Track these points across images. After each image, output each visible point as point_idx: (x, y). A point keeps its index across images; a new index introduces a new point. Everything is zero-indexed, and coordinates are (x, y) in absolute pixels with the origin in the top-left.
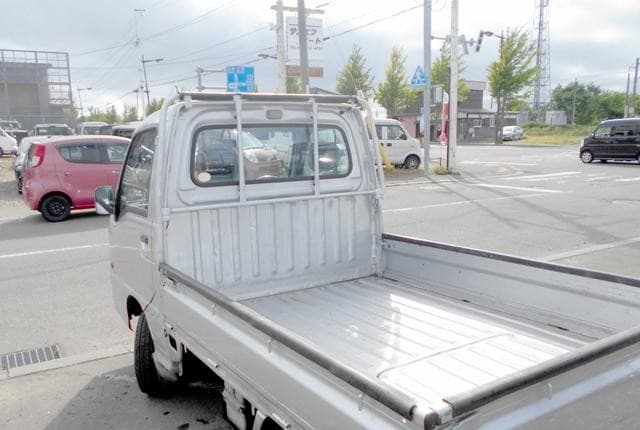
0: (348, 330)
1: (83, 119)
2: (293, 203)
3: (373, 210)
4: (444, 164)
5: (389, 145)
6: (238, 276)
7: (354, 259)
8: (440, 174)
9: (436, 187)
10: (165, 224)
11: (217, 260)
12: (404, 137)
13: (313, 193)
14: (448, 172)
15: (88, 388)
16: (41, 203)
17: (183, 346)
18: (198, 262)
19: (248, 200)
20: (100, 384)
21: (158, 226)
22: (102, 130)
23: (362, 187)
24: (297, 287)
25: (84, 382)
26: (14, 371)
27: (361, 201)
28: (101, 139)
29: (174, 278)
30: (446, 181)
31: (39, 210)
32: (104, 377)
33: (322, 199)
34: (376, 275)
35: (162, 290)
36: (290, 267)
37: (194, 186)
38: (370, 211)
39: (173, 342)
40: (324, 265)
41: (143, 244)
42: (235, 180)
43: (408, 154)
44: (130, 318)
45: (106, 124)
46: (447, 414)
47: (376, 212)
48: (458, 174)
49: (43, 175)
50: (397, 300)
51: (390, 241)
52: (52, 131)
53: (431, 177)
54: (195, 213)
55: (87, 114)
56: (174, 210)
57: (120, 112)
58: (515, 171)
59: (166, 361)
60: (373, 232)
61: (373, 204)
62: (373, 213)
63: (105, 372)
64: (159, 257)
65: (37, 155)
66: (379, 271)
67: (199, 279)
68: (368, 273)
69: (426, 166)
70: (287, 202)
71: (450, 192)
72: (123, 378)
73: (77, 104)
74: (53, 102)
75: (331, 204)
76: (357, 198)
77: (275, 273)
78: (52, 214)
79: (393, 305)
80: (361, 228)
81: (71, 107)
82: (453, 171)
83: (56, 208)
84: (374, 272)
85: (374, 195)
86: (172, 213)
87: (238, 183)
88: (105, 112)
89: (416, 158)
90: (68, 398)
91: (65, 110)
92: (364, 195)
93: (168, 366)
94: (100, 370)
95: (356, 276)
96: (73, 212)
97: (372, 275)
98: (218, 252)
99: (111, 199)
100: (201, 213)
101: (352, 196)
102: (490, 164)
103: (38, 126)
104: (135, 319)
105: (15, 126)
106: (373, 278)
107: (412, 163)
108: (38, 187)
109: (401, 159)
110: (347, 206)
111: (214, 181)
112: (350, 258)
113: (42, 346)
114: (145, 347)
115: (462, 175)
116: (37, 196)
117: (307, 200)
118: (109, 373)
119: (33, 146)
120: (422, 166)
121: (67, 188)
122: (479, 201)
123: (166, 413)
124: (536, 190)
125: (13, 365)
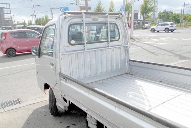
0: (127, 94)
1: (15, 25)
2: (101, 50)
3: (126, 51)
4: (130, 36)
6: (84, 76)
7: (120, 69)
10: (60, 59)
11: (77, 70)
13: (108, 47)
15: (33, 114)
16: (6, 51)
17: (70, 101)
18: (71, 70)
19: (87, 49)
20: (36, 112)
21: (57, 60)
22: (23, 28)
23: (123, 44)
24: (103, 78)
25: (30, 112)
27: (122, 49)
28: (24, 30)
31: (6, 53)
32: (37, 110)
33: (111, 48)
34: (127, 73)
35: (60, 82)
36: (101, 72)
37: (69, 45)
38: (125, 52)
39: (65, 100)
40: (111, 71)
41: (51, 66)
42: (83, 42)
44: (45, 90)
45: (24, 26)
47: (127, 52)
48: (134, 39)
49: (6, 42)
50: (139, 82)
54: (70, 55)
55: (16, 23)
56: (63, 54)
57: (27, 22)
58: (151, 38)
59: (62, 106)
60: (126, 59)
61: (126, 49)
62: (126, 53)
63: (37, 108)
64: (59, 71)
65: (4, 36)
66: (128, 72)
68: (124, 73)
70: (100, 50)
71: (133, 45)
72: (44, 110)
74: (6, 19)
75: (113, 50)
76: (121, 48)
77: (96, 74)
78: (10, 55)
79: (138, 84)
80: (123, 58)
81: (12, 21)
82: (133, 38)
83: (11, 53)
84: (126, 72)
85: (127, 47)
86: (63, 55)
87: (84, 44)
88: (22, 22)
90: (26, 118)
91: (10, 22)
92: (123, 47)
93: (63, 108)
95: (121, 74)
97: (126, 73)
98: (78, 68)
99: (36, 50)
100: (72, 55)
101: (120, 47)
103: (2, 27)
104: (48, 91)
106: (126, 74)
108: (5, 46)
111: (76, 43)
112: (119, 68)
113: (14, 99)
114: (53, 100)
115: (135, 39)
116: (5, 49)
117: (106, 49)
118: (39, 108)
119: (2, 33)
121: (14, 47)
123: (61, 122)
125: (5, 107)
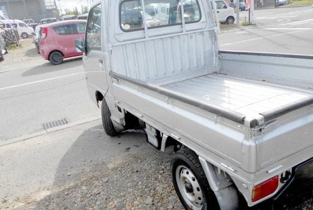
0: (204, 97)
1: (63, 15)
2: (172, 38)
3: (214, 39)
4: (248, 20)
5: (218, 12)
6: (147, 76)
7: (205, 65)
8: (245, 25)
9: (243, 32)
10: (110, 52)
11: (137, 68)
12: (225, 7)
13: (182, 32)
14: (250, 24)
15: (83, 135)
16: (49, 56)
17: (125, 110)
18: (127, 68)
19: (149, 37)
20: (88, 133)
21: (106, 53)
22: (72, 18)
23: (207, 27)
24: (177, 80)
25: (81, 132)
26: (49, 130)
27: (207, 35)
28: (73, 22)
29: (117, 78)
30: (249, 29)
31: (49, 60)
32: (89, 130)
33: (187, 34)
34: (216, 72)
35: (112, 86)
36: (173, 71)
37: (123, 32)
38: (212, 40)
39: (120, 110)
40: (189, 68)
41: (100, 64)
42: (142, 27)
43: (228, 16)
44: (98, 102)
45: (74, 16)
46: (262, 120)
47: (215, 40)
48: (255, 24)
49: (48, 42)
50: (228, 83)
51: (222, 54)
52: (48, 21)
53: (240, 27)
54: (124, 46)
55: (64, 13)
56: (113, 45)
58: (286, 20)
59: (117, 119)
60: (214, 50)
61: (213, 35)
62: (213, 41)
63: (89, 128)
64: (109, 69)
65: (44, 33)
66: (218, 70)
67: (129, 76)
68: (211, 72)
69: (238, 22)
70: (169, 37)
71: (251, 34)
72: (98, 130)
73: (59, 8)
74: (47, 8)
75: (191, 37)
76: (205, 33)
77: (165, 74)
78: (55, 61)
79: (226, 85)
80: (208, 48)
81: (56, 9)
82: (252, 23)
83: (56, 58)
84: (215, 71)
85: (213, 30)
86: (113, 46)
87: (144, 29)
88: (73, 11)
89: (232, 18)
90: (74, 140)
91: (53, 11)
92: (208, 31)
93: (118, 121)
94: (87, 127)
95: (206, 73)
96: (64, 59)
97: (214, 73)
98: (137, 64)
99: (82, 46)
100: (127, 45)
101: (202, 32)
102: (272, 18)
103: (42, 20)
104: (100, 103)
105: (31, 22)
106: (215, 74)
107: (230, 21)
108: (47, 48)
109: (225, 19)
110: (200, 37)
111: (132, 29)
112: (203, 64)
113: (60, 119)
114: (106, 113)
116: (47, 53)
117: (179, 35)
118: (92, 128)
119: (41, 28)
120: (235, 22)
121: (61, 48)
122: (267, 37)
123: (119, 144)
124: (297, 29)
125: (48, 128)
